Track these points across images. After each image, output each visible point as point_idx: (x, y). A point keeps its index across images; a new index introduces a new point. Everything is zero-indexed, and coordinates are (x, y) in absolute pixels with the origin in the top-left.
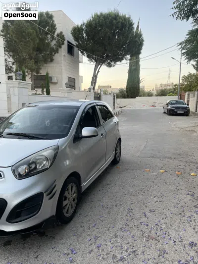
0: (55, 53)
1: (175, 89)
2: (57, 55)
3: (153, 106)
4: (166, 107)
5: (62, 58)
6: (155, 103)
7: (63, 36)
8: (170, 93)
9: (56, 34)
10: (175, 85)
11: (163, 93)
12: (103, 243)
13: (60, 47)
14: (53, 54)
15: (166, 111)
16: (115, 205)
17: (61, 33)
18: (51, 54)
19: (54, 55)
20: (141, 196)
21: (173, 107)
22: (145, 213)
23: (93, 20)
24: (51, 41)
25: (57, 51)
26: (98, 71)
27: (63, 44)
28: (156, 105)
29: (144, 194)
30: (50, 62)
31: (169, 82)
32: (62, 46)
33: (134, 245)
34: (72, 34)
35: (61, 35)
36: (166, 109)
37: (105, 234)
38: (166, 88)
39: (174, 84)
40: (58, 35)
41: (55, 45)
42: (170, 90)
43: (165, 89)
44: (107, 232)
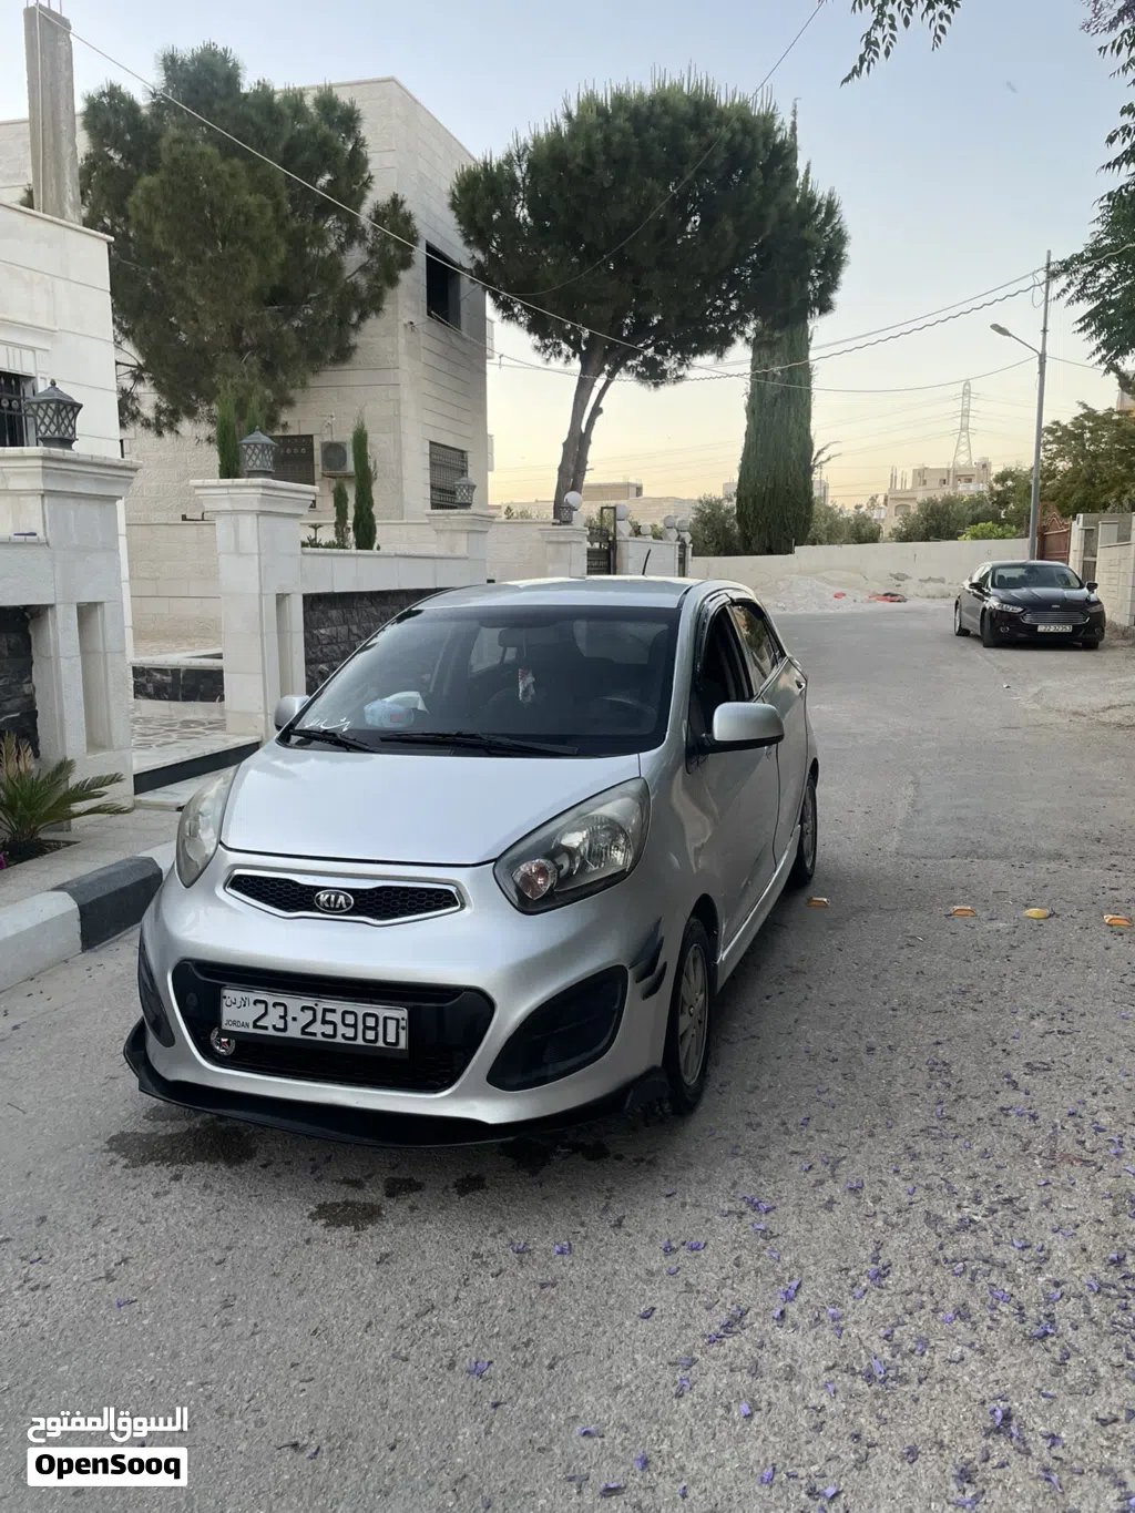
0: (362, 317)
1: (1002, 500)
2: (372, 324)
3: (890, 596)
4: (968, 601)
5: (402, 341)
6: (900, 577)
7: (408, 219)
8: (975, 521)
9: (367, 208)
10: (1002, 478)
11: (937, 523)
12: (866, 1177)
13: (393, 281)
14: (355, 318)
15: (973, 623)
16: (863, 1048)
17: (396, 202)
18: (343, 321)
19: (356, 327)
20: (971, 1017)
21: (1015, 603)
22: (1008, 1076)
23: (573, 135)
24: (342, 248)
25: (372, 304)
26: (597, 411)
27: (406, 263)
28: (909, 588)
29: (978, 1006)
30: (334, 361)
31: (963, 460)
32: (403, 275)
33: (1001, 1181)
34: (453, 206)
35: (394, 216)
36: (971, 611)
37: (864, 1149)
38: (948, 490)
39: (996, 469)
40: (379, 216)
41: (363, 269)
42: (975, 502)
43: (949, 501)
44: (869, 1142)
